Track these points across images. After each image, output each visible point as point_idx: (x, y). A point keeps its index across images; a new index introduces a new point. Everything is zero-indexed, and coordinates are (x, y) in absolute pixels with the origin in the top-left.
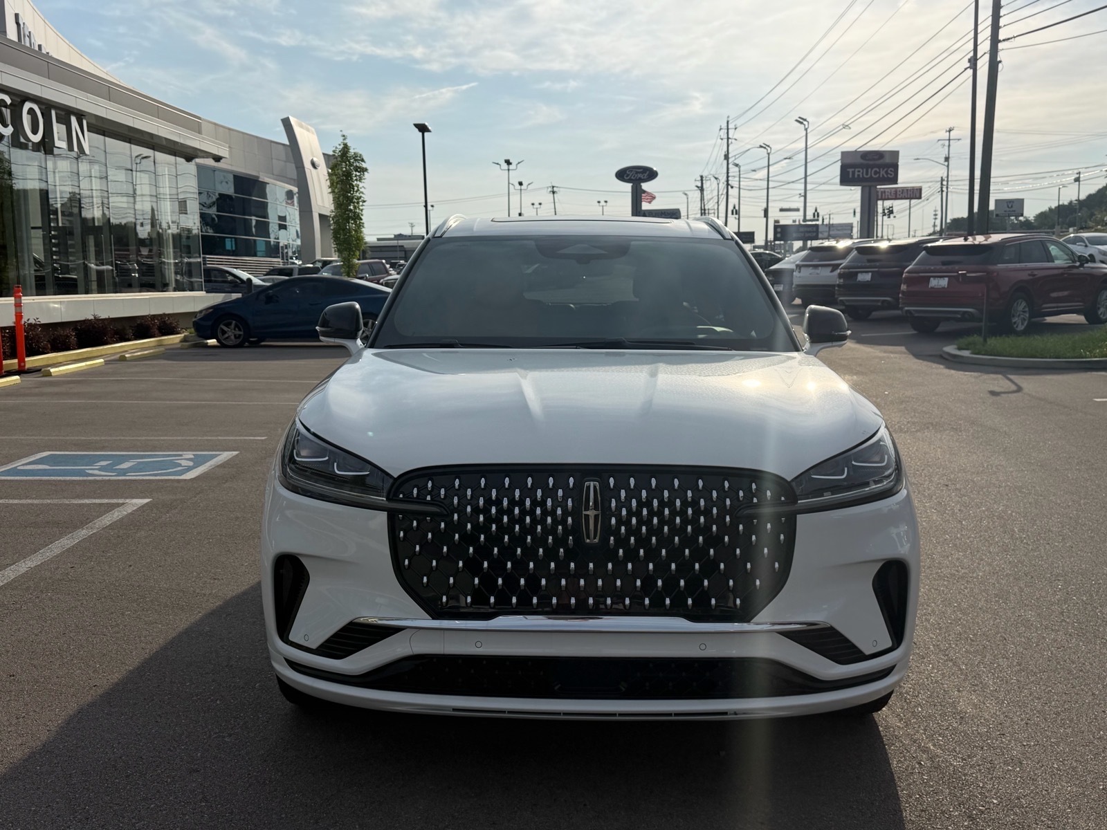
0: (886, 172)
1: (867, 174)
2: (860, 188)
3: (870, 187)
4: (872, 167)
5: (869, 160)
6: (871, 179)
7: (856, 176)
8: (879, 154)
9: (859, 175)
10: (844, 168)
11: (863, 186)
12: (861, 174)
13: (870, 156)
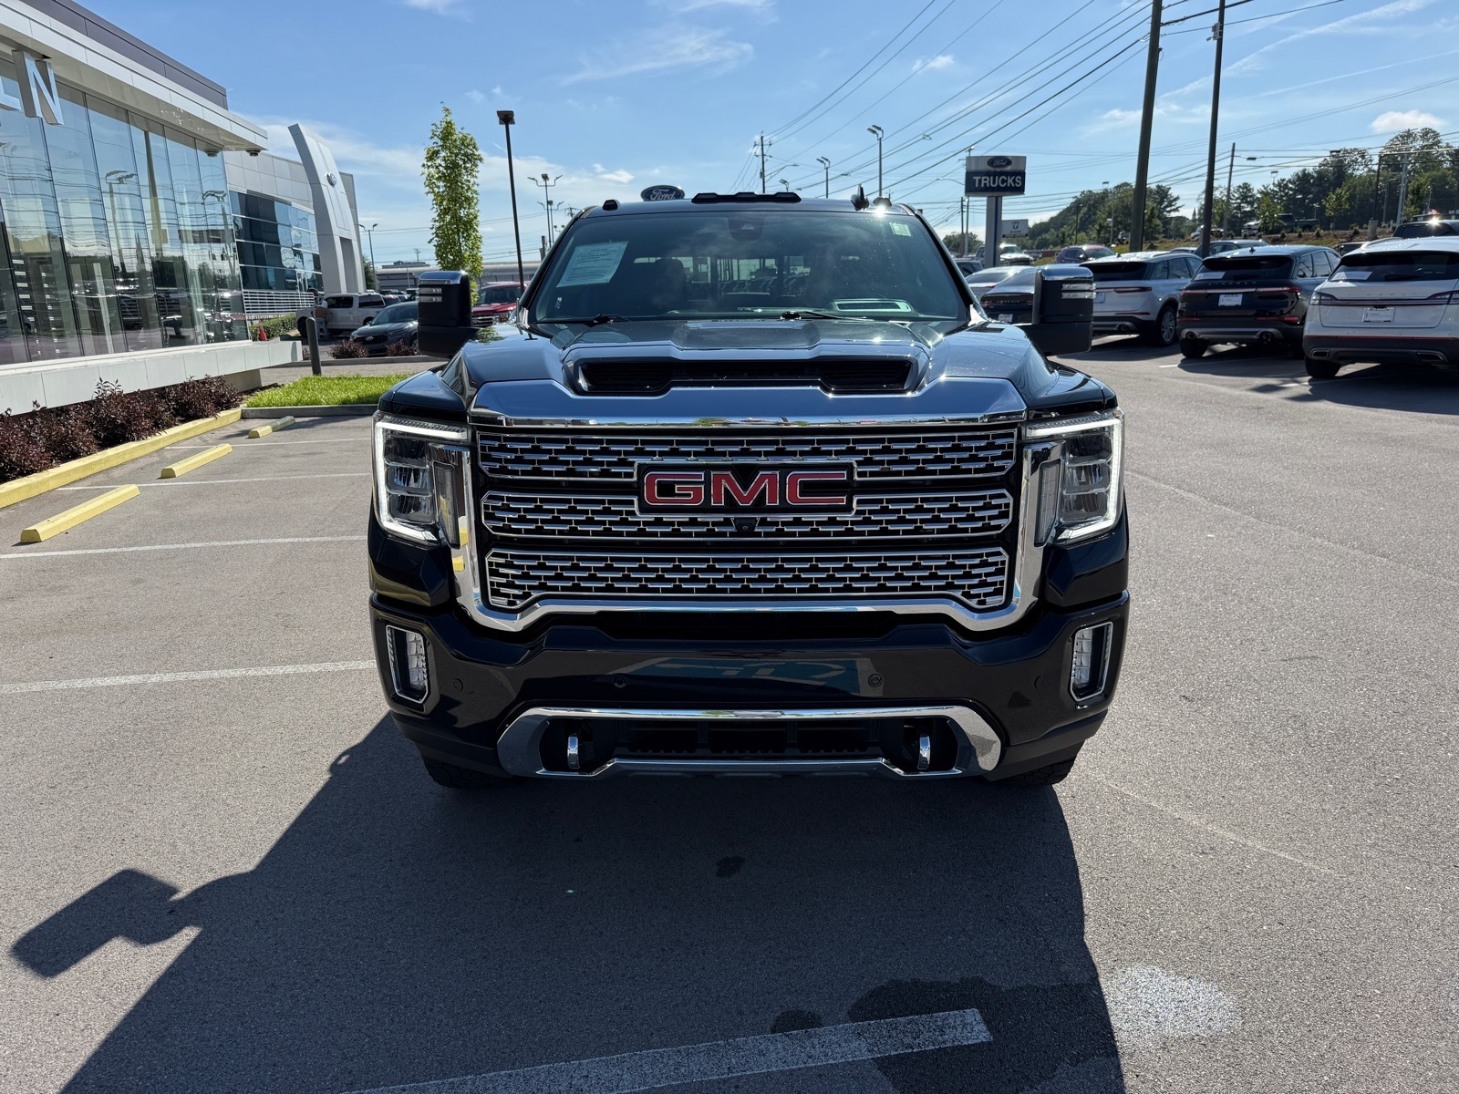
0: (1014, 181)
1: (994, 183)
2: (985, 198)
3: (997, 198)
4: (1001, 174)
5: (997, 166)
6: (999, 189)
7: (983, 185)
8: (1006, 161)
9: (985, 184)
10: (969, 175)
11: (989, 197)
12: (987, 182)
13: (997, 163)
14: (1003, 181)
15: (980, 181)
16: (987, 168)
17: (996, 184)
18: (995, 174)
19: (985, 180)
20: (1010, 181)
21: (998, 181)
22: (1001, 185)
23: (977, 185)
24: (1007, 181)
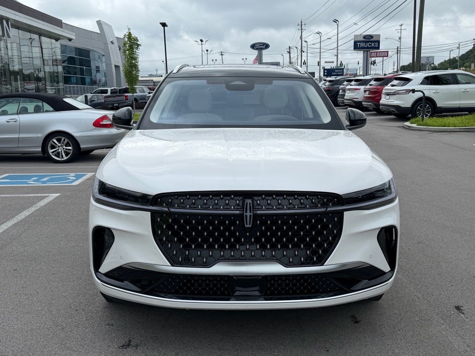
0: (375, 45)
3: (367, 51)
5: (367, 39)
6: (368, 48)
8: (371, 36)
10: (355, 43)
11: (364, 51)
12: (363, 45)
13: (367, 37)
14: (370, 45)
15: (360, 45)
16: (362, 39)
17: (367, 46)
18: (366, 42)
19: (362, 44)
20: (373, 44)
21: (368, 44)
22: (369, 46)
23: (358, 46)
24: (371, 45)
